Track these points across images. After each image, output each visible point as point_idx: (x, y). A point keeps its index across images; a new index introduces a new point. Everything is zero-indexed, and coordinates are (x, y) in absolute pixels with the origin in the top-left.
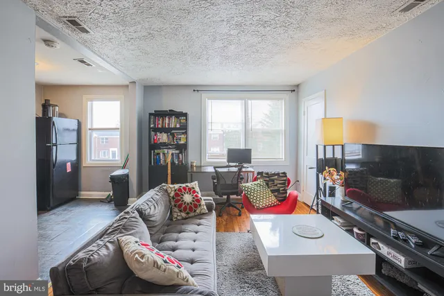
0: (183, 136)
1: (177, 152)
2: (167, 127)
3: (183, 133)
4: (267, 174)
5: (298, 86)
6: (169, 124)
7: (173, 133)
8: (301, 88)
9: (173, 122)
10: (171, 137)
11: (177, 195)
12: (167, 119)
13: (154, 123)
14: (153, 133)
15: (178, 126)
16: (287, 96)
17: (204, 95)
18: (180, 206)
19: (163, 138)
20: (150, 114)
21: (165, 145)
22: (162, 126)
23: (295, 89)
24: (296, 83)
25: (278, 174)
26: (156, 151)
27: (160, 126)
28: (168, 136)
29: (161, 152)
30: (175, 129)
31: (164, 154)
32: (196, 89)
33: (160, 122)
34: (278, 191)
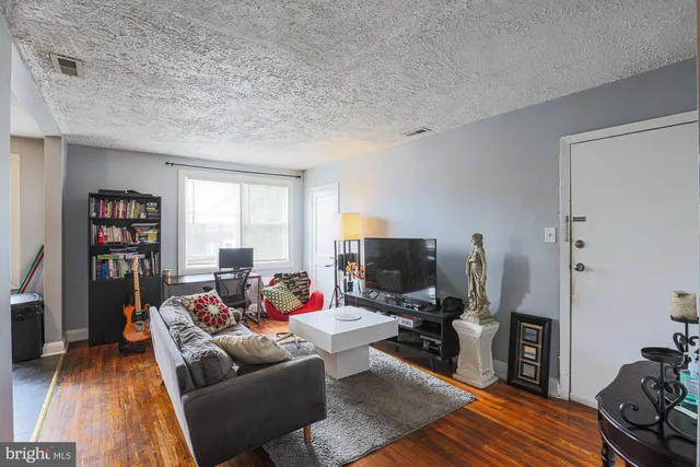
0: (151, 232)
1: (143, 256)
2: (121, 217)
3: (151, 228)
4: (286, 275)
5: (303, 171)
6: (125, 213)
7: (134, 228)
8: (308, 174)
9: (133, 211)
10: (128, 233)
11: (199, 307)
12: (121, 205)
13: (97, 211)
14: (94, 227)
15: (143, 216)
16: (291, 182)
17: (182, 171)
18: (207, 319)
19: (115, 234)
20: (92, 195)
21: (118, 246)
22: (113, 215)
23: (300, 175)
24: (302, 167)
25: (299, 275)
26: (100, 257)
27: (108, 216)
28: (122, 232)
29: (110, 258)
30: (139, 220)
31: (116, 261)
32: (170, 161)
33: (109, 209)
34: (300, 292)
